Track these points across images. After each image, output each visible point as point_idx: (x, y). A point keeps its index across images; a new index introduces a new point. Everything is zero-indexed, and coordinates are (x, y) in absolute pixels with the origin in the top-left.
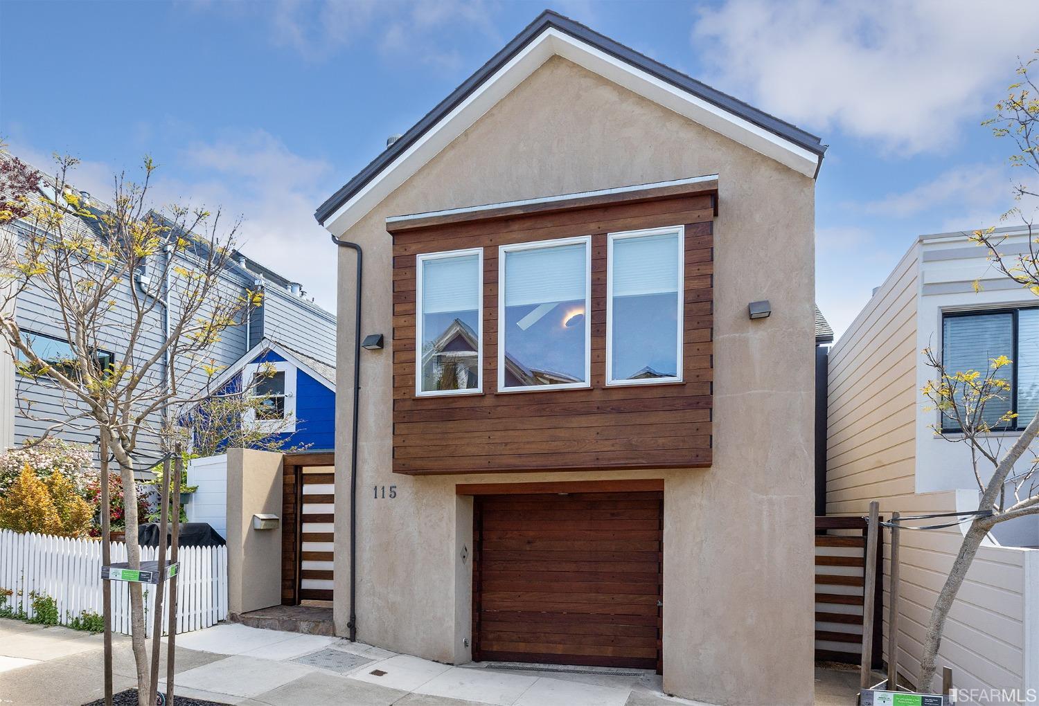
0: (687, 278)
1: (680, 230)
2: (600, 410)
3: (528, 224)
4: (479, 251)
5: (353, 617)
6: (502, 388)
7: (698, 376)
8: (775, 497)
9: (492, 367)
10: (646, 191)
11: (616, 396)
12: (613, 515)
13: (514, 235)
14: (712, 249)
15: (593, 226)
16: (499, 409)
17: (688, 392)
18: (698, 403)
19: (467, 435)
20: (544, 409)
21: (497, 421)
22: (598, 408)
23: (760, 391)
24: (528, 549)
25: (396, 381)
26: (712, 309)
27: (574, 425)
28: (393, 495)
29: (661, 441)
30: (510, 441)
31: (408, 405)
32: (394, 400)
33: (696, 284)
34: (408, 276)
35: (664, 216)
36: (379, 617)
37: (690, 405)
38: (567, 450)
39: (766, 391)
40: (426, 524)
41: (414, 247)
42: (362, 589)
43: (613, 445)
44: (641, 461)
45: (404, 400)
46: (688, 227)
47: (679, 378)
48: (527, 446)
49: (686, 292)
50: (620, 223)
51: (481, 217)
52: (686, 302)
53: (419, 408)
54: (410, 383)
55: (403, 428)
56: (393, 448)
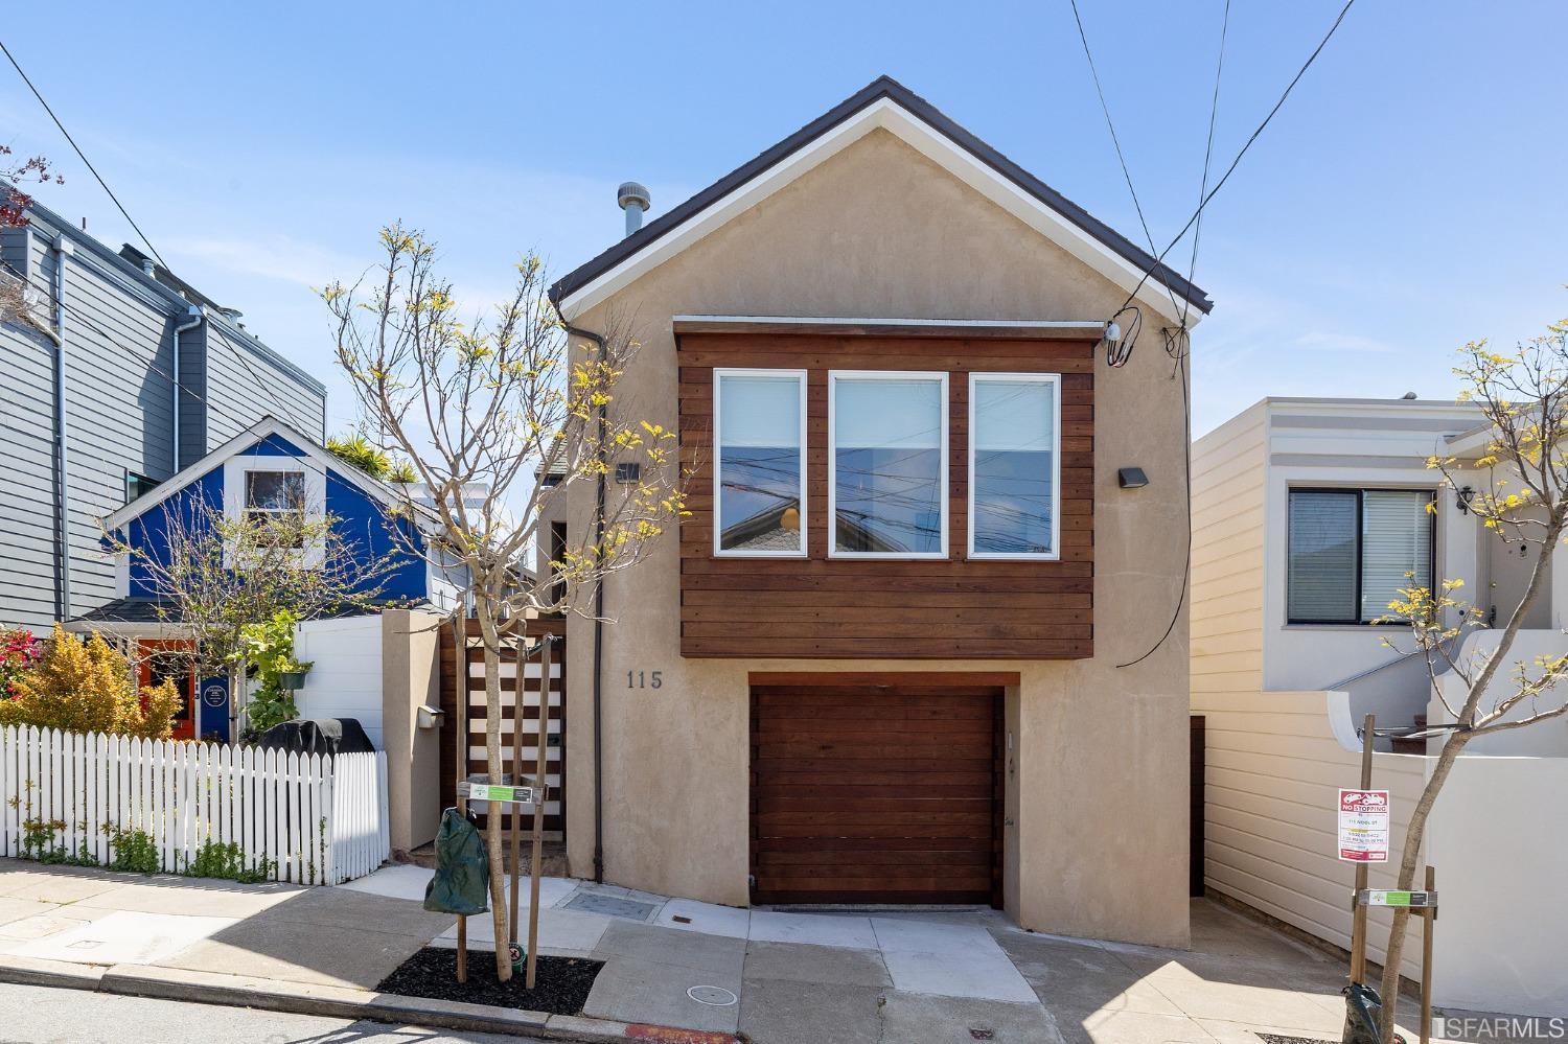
0: (1065, 437)
1: (1056, 378)
2: (961, 588)
3: (867, 347)
4: (802, 375)
5: (599, 851)
6: (833, 552)
7: (1077, 554)
8: (1147, 696)
9: (820, 524)
10: (1020, 328)
11: (978, 572)
12: (935, 713)
13: (849, 359)
14: (1093, 406)
15: (951, 361)
16: (829, 579)
17: (1066, 572)
18: (1076, 586)
19: (789, 610)
20: (889, 583)
21: (828, 594)
22: (958, 585)
23: (1130, 573)
24: (822, 756)
25: (685, 534)
26: (1093, 477)
27: (929, 605)
28: (657, 684)
29: (1034, 629)
30: (845, 620)
31: (703, 567)
32: (682, 559)
33: (1073, 446)
34: (701, 395)
35: (1036, 360)
36: (638, 849)
37: (1068, 587)
38: (921, 635)
39: (1138, 573)
40: (705, 723)
41: (709, 358)
42: (611, 812)
43: (976, 631)
44: (1011, 651)
45: (698, 559)
46: (1065, 377)
47: (1054, 554)
48: (868, 628)
49: (1064, 454)
50: (985, 362)
51: (810, 332)
52: (1064, 467)
53: (719, 571)
54: (706, 538)
55: (693, 598)
56: (682, 623)
